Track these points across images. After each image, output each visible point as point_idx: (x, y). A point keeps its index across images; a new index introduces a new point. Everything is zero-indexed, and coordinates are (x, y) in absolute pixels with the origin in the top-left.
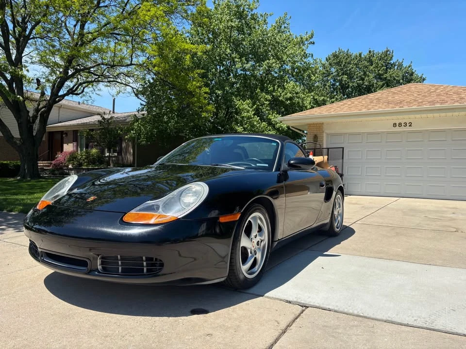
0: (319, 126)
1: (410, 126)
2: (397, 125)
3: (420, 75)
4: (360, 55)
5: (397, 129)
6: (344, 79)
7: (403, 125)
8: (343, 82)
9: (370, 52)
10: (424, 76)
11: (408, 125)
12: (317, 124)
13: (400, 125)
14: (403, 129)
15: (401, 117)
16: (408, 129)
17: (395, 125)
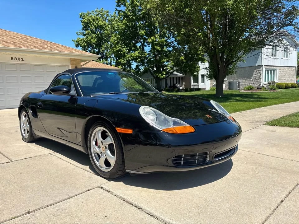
1: (22, 60)
2: (14, 59)
5: (14, 62)
7: (17, 59)
11: (21, 60)
13: (16, 59)
14: (18, 62)
16: (21, 62)
17: (12, 59)
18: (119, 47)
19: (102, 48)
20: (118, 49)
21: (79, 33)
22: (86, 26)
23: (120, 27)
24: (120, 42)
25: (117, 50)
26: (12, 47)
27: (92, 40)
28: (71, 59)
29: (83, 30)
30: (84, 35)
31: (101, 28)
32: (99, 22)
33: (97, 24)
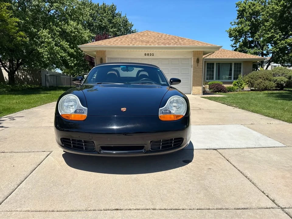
0: (103, 52)
1: (153, 55)
2: (147, 54)
3: (130, 23)
4: (98, 5)
5: (147, 57)
6: (91, 20)
7: (149, 55)
8: (90, 22)
9: (104, 4)
10: (132, 24)
11: (152, 55)
12: (102, 51)
13: (148, 54)
14: (149, 57)
15: (149, 50)
16: (152, 57)
17: (145, 54)
18: (272, 33)
19: (256, 35)
20: (270, 35)
21: (233, 23)
22: (241, 14)
23: (276, 10)
24: (274, 27)
25: (268, 37)
26: (144, 45)
27: (245, 28)
28: (193, 51)
29: (238, 19)
30: (238, 24)
31: (257, 13)
32: (255, 7)
33: (252, 10)
